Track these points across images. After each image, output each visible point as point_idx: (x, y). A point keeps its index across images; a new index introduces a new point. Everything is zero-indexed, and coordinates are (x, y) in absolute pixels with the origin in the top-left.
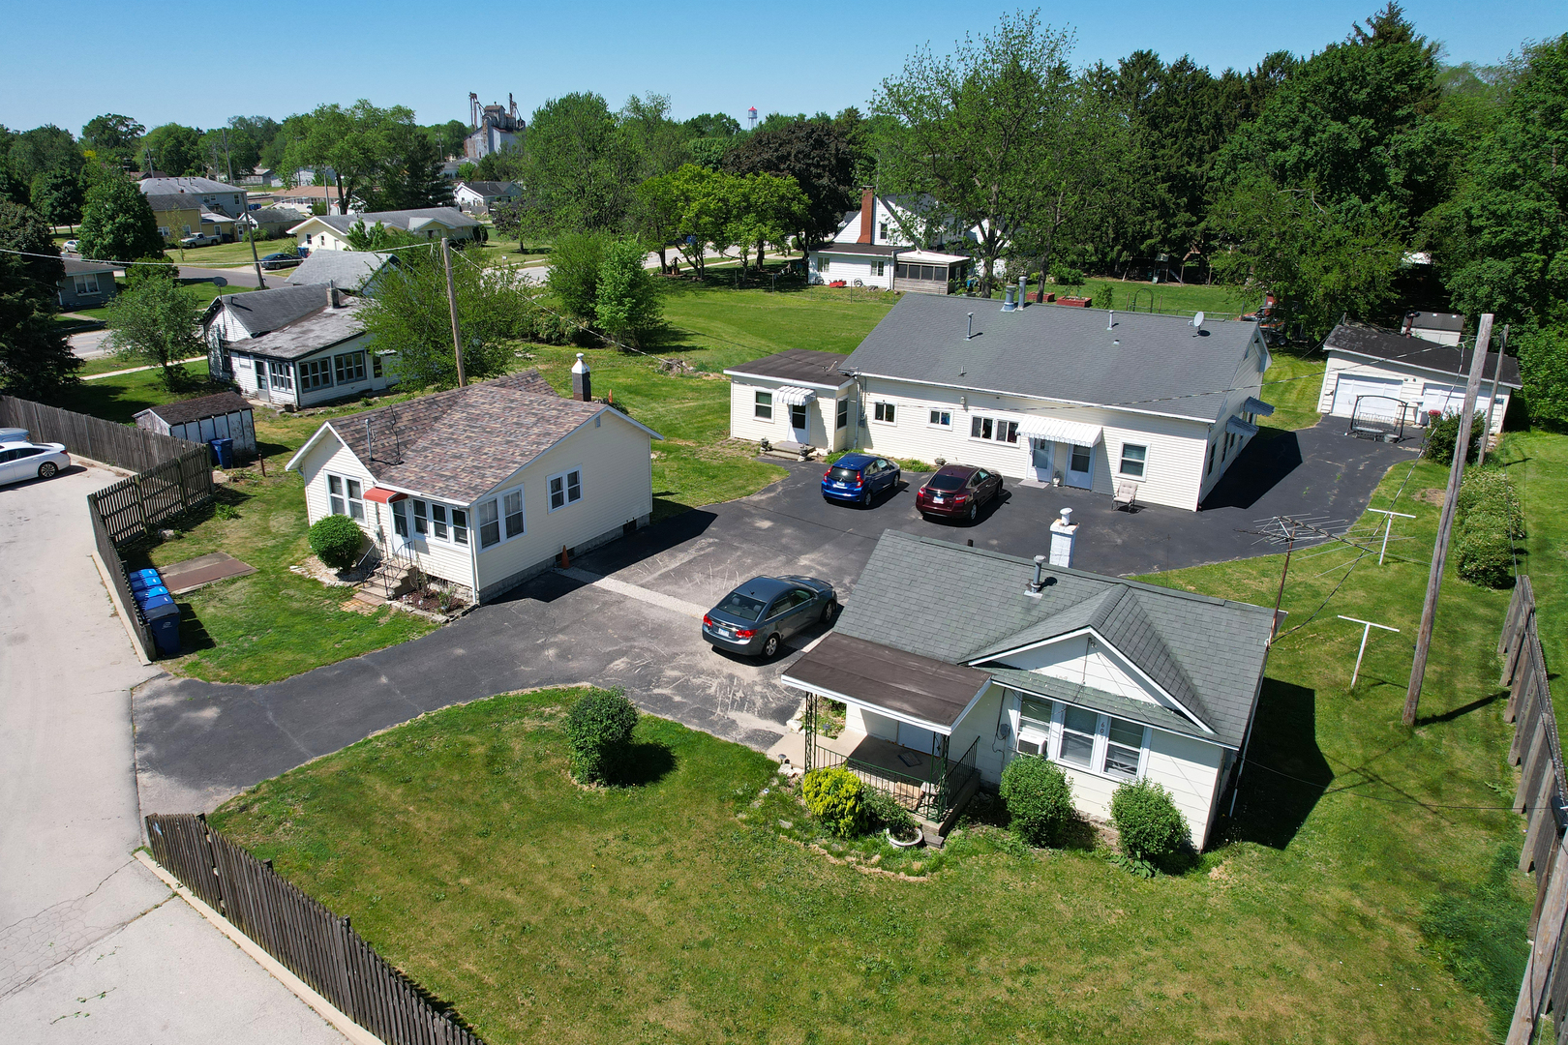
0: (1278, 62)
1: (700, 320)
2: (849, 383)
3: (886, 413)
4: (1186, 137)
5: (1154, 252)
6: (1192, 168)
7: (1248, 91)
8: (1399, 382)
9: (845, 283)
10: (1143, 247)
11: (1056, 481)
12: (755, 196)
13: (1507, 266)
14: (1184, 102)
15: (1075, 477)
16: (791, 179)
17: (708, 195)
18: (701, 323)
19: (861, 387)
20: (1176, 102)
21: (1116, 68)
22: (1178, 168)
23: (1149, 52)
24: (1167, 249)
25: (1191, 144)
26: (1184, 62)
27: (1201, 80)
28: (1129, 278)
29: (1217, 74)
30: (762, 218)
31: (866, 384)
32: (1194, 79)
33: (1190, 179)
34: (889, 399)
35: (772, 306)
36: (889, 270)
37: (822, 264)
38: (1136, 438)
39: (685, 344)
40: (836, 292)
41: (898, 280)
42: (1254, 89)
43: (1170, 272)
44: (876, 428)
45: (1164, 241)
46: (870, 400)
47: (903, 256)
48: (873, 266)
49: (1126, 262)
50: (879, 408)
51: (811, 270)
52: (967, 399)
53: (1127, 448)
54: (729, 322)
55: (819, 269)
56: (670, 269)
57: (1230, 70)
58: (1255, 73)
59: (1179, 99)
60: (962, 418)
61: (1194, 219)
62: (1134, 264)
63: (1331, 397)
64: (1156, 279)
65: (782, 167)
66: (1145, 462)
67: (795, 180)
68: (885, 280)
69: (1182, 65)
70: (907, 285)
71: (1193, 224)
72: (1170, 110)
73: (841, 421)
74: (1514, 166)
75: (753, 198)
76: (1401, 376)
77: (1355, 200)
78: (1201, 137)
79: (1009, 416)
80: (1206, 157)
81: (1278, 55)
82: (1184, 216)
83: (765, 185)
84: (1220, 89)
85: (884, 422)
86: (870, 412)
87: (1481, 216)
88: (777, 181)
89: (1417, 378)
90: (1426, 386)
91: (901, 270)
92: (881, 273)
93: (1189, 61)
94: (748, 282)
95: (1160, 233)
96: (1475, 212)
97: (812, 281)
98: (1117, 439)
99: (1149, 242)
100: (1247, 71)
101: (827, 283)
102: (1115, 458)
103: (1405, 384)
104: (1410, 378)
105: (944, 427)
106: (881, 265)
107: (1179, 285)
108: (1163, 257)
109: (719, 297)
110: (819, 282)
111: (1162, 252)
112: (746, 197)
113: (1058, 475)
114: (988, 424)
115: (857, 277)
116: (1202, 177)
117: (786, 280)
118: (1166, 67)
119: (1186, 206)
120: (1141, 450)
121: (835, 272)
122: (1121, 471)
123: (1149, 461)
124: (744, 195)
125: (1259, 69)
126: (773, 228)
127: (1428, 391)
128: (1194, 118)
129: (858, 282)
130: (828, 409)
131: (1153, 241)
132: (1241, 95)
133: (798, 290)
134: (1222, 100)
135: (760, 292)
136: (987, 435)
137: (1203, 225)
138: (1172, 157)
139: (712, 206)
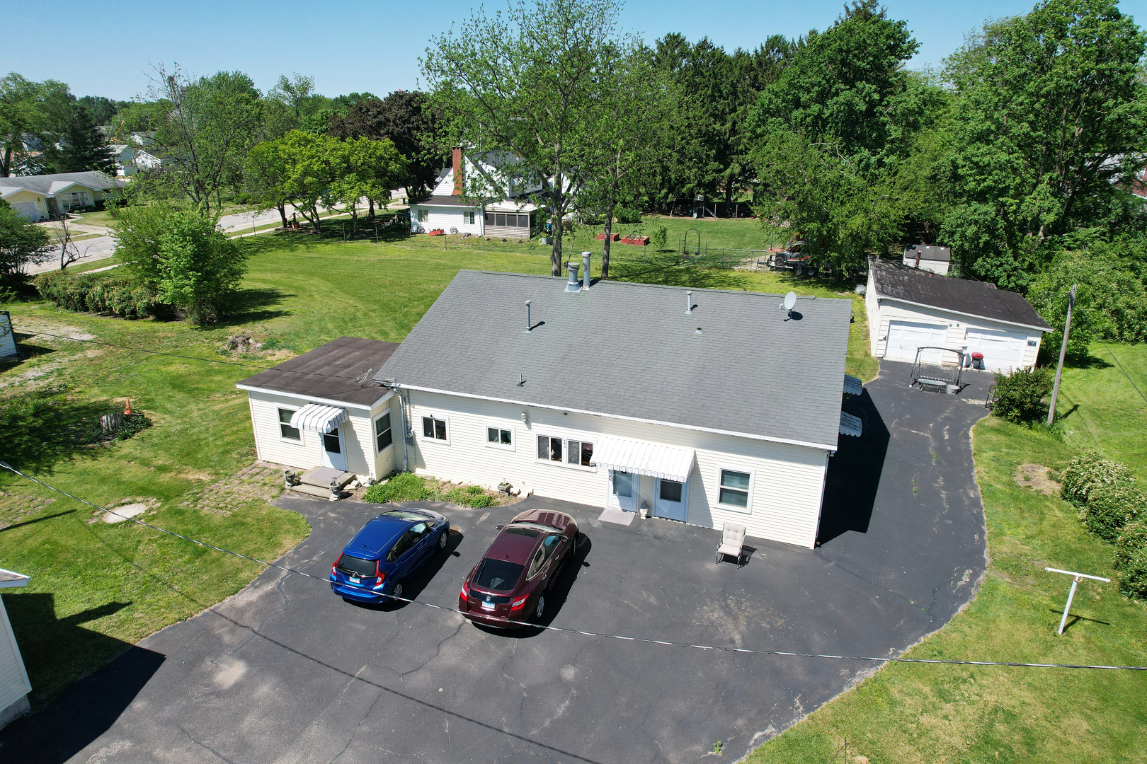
0: (775, 43)
1: (300, 277)
2: (389, 395)
3: (436, 429)
4: (711, 102)
5: (692, 193)
6: (717, 126)
7: (755, 65)
8: (944, 327)
9: (442, 231)
10: (684, 190)
11: (644, 512)
12: (355, 157)
13: (990, 208)
14: (707, 74)
15: (665, 506)
16: (387, 142)
17: (312, 157)
18: (300, 280)
19: (404, 399)
20: (702, 74)
21: (654, 47)
22: (707, 126)
23: (679, 34)
24: (702, 191)
25: (716, 107)
26: (705, 42)
27: (718, 58)
28: (675, 215)
29: (730, 52)
30: (363, 177)
31: (407, 396)
32: (713, 56)
33: (717, 135)
34: (438, 414)
35: (373, 258)
36: (479, 219)
37: (422, 215)
38: (737, 463)
39: (271, 308)
40: (435, 240)
41: (488, 227)
42: (760, 63)
43: (706, 209)
44: (427, 446)
45: (700, 184)
46: (417, 415)
47: (489, 207)
48: (466, 215)
49: (672, 203)
50: (427, 422)
51: (412, 220)
52: (528, 417)
53: (726, 475)
54: (327, 278)
55: (420, 219)
56: (290, 223)
57: (740, 49)
58: (759, 50)
59: (704, 71)
60: (526, 436)
61: (722, 166)
62: (677, 203)
63: (884, 342)
64: (695, 215)
65: (382, 132)
66: (750, 492)
67: (391, 142)
68: (477, 227)
69: (704, 45)
70: (496, 232)
71: (720, 171)
72: (697, 80)
73: (384, 440)
74: (988, 123)
75: (352, 159)
76: (946, 322)
77: (866, 153)
78: (722, 101)
79: (581, 436)
80: (729, 117)
81: (776, 38)
82: (714, 165)
83: (363, 147)
84: (734, 63)
85: (435, 440)
86: (418, 428)
87: (965, 166)
88: (374, 143)
89: (960, 323)
90: (968, 331)
91: (488, 219)
92: (472, 222)
93: (708, 41)
94: (358, 232)
95: (696, 178)
96: (960, 162)
97: (414, 229)
98: (714, 464)
99: (688, 186)
100: (754, 49)
101: (427, 231)
102: (712, 487)
103: (949, 329)
104: (954, 323)
105: (505, 446)
106: (472, 215)
107: (713, 220)
108: (699, 198)
109: (329, 250)
110: (420, 231)
111: (699, 193)
112: (345, 159)
113: (645, 505)
114: (556, 444)
115: (454, 226)
116: (725, 133)
117: (393, 230)
118: (691, 46)
119: (715, 156)
120: (745, 477)
121: (433, 222)
122: (721, 501)
123: (753, 490)
124: (343, 157)
125: (762, 48)
126: (373, 186)
127: (970, 334)
128: (716, 86)
129: (454, 230)
130: (364, 430)
131: (692, 185)
132: (750, 68)
133: (402, 239)
134: (737, 72)
135: (367, 243)
136: (557, 457)
137: (728, 171)
138: (701, 117)
139: (316, 168)
